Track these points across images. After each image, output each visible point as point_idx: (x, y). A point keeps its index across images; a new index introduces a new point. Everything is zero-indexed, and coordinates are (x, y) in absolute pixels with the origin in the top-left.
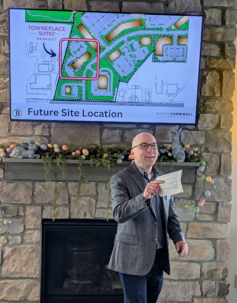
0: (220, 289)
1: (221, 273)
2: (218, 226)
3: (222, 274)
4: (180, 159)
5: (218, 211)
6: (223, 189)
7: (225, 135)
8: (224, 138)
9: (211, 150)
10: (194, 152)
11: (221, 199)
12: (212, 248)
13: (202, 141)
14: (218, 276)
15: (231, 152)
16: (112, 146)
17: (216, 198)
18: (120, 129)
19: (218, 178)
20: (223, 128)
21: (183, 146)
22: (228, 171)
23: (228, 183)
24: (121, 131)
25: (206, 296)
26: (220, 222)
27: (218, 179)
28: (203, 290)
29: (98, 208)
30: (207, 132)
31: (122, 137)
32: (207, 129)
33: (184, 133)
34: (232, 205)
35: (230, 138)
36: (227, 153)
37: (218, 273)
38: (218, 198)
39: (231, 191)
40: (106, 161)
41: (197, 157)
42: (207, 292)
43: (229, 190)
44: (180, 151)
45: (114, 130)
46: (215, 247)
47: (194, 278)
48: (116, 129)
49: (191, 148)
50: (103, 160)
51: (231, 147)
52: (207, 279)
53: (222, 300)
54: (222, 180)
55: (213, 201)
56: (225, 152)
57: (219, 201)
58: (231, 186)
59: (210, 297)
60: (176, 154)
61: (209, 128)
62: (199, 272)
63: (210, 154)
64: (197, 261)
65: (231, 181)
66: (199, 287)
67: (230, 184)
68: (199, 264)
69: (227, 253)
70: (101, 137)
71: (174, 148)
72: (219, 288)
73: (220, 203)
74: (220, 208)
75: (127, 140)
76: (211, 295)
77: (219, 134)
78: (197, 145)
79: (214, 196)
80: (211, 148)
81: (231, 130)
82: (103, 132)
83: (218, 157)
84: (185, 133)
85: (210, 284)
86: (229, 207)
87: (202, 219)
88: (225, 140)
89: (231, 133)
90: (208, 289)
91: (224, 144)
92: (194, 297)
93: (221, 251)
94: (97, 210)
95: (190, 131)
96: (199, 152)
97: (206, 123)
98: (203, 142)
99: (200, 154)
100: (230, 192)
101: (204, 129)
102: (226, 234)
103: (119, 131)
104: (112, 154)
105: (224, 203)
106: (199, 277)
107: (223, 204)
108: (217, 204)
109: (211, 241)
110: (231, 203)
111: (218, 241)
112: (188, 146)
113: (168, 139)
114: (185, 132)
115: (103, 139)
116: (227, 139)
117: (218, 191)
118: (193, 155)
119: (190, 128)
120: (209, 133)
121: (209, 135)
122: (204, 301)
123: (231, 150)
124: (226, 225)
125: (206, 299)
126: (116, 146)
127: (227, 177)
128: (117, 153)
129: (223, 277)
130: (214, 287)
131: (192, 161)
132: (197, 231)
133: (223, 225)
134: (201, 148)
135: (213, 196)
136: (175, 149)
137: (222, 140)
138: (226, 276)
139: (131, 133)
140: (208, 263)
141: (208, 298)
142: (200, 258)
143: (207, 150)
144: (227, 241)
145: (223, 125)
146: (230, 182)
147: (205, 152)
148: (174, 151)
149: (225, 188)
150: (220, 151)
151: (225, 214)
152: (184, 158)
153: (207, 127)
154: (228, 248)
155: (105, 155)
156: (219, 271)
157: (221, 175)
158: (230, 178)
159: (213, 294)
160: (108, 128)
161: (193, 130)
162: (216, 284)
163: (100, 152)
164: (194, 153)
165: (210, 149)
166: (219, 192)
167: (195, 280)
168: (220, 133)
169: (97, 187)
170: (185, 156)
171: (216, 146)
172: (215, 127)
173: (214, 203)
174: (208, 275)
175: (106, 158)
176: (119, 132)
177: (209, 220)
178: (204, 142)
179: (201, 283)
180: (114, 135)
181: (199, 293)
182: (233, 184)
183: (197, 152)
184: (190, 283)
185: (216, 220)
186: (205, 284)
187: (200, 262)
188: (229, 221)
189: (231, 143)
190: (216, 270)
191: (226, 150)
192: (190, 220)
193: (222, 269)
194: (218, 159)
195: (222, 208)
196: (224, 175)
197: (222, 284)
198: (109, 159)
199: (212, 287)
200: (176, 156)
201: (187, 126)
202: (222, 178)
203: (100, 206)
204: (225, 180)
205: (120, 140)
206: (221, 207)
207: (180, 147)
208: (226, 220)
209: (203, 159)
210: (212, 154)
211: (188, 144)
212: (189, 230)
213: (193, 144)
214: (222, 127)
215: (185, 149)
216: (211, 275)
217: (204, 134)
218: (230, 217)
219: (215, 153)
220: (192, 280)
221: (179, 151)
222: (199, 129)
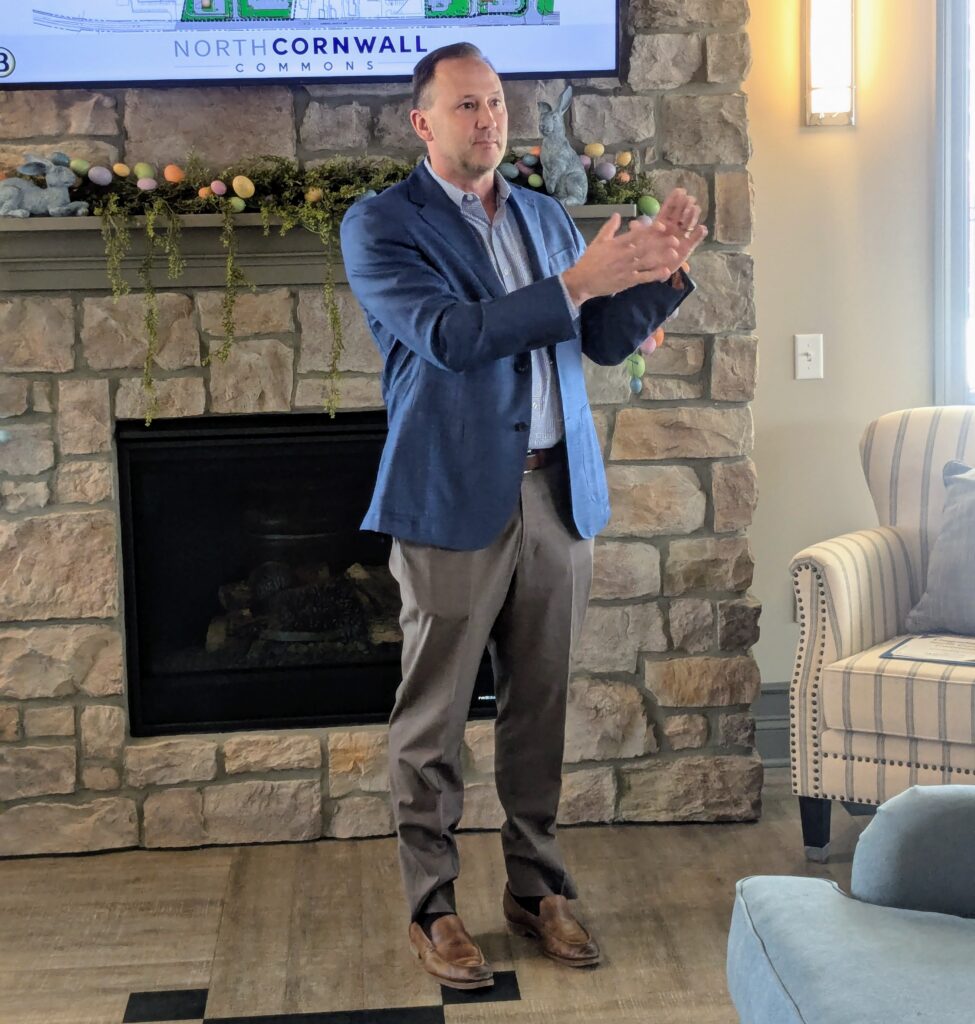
0: (727, 624)
1: (730, 574)
2: (713, 415)
3: (736, 574)
4: (568, 194)
5: (710, 365)
6: (724, 290)
7: (721, 105)
8: (721, 114)
9: (678, 160)
10: (620, 169)
11: (720, 325)
12: (699, 493)
13: (646, 130)
14: (723, 583)
15: (745, 163)
16: (336, 161)
17: (702, 322)
18: (363, 101)
19: (708, 255)
20: (715, 83)
21: (580, 150)
22: (740, 227)
23: (741, 267)
24: (368, 109)
25: (682, 651)
26: (716, 401)
27: (705, 258)
28: (672, 630)
29: (304, 376)
30: (662, 97)
31: (373, 130)
32: (661, 87)
33: (585, 105)
34: (756, 342)
35: (742, 115)
36: (734, 168)
37: (721, 571)
38: (708, 323)
39: (752, 296)
40: (314, 212)
41: (630, 186)
42: (686, 638)
43: (747, 293)
44: (568, 168)
45: (340, 105)
46: (706, 489)
47: (639, 594)
48: (347, 100)
49: (610, 156)
50: (304, 212)
51: (746, 144)
52: (685, 594)
53: (737, 660)
54: (719, 259)
55: (693, 331)
56: (727, 163)
57: (712, 330)
58: (752, 279)
59: (696, 654)
60: (555, 177)
61: (670, 81)
62: (657, 574)
63: (677, 172)
64: (650, 535)
65: (752, 263)
66: (659, 622)
67: (748, 272)
68: (655, 546)
69: (748, 505)
70: (298, 132)
71: (547, 160)
72: (724, 623)
73: (717, 338)
74: (718, 355)
75: (388, 137)
76: (699, 648)
77: (704, 102)
78: (630, 144)
79: (696, 315)
80: (677, 153)
81: (744, 86)
82: (304, 115)
83: (702, 180)
84: (589, 107)
85: (694, 608)
86: (748, 351)
87: (658, 395)
88: (724, 122)
89: (743, 98)
90: (690, 627)
91: (722, 136)
92: (641, 655)
93: (729, 499)
94: (300, 384)
95: (604, 99)
96: (637, 170)
97: (657, 67)
98: (649, 132)
99: (642, 176)
100: (749, 301)
101: (651, 86)
102: (741, 442)
103: (360, 108)
104: (335, 188)
105: (732, 338)
106: (658, 588)
107: (725, 342)
108: (708, 341)
109: (694, 467)
110: (754, 335)
111: (717, 467)
112: (599, 149)
113: (530, 127)
114: (587, 102)
115: (305, 140)
116: (730, 118)
117: (706, 300)
118: (617, 181)
119: (605, 87)
120: (669, 102)
121: (669, 108)
122: (676, 667)
123: (745, 157)
124: (742, 412)
125: (685, 660)
126: (350, 160)
127: (737, 247)
128: (352, 184)
129: (736, 586)
130: (710, 620)
131: (609, 198)
132: (645, 436)
133: (731, 410)
134: (644, 154)
135: (691, 316)
136: (551, 162)
137: (712, 123)
138: (748, 582)
139: (400, 113)
140: (684, 543)
141: (691, 656)
142: (659, 525)
143: (664, 160)
144: (746, 465)
145: (717, 70)
146: (750, 265)
147: (657, 166)
148: (550, 169)
149: (733, 288)
150: (709, 160)
151: (735, 374)
152: (582, 190)
153: (663, 82)
154: (751, 489)
155: (313, 194)
156: (724, 567)
157: (716, 241)
158: (746, 251)
159: (707, 643)
160: (321, 100)
161: (616, 92)
162: (714, 609)
163: (295, 184)
164: (618, 172)
165: (676, 155)
166: (710, 300)
167: (646, 599)
168: (707, 99)
169: (297, 303)
170: (586, 184)
171: (696, 143)
172: (689, 79)
173: (697, 341)
174: (687, 580)
175: (314, 205)
176: (358, 113)
177: (684, 397)
178: (652, 134)
179: (665, 609)
180: (342, 125)
181: (658, 642)
182: (757, 272)
183: (630, 168)
184: (629, 609)
185: (705, 398)
186: (680, 611)
187: (660, 541)
188: (749, 397)
189: (745, 131)
190: (715, 562)
191: (729, 158)
192: (621, 400)
193: (734, 561)
194: (705, 188)
195: (724, 356)
196: (727, 242)
197: (733, 609)
198: (323, 208)
199: (704, 619)
200: (557, 186)
201: (593, 82)
202: (719, 253)
203: (308, 369)
204: (730, 258)
205: (365, 141)
206: (722, 350)
207: (569, 152)
208: (739, 397)
209: (651, 192)
210: (683, 171)
211: (600, 141)
212: (616, 434)
213: (616, 142)
214: (711, 78)
215: (587, 161)
216: (699, 580)
217: (652, 105)
218: (753, 383)
219: (692, 168)
220: (634, 601)
221: (564, 168)
222: (635, 89)
